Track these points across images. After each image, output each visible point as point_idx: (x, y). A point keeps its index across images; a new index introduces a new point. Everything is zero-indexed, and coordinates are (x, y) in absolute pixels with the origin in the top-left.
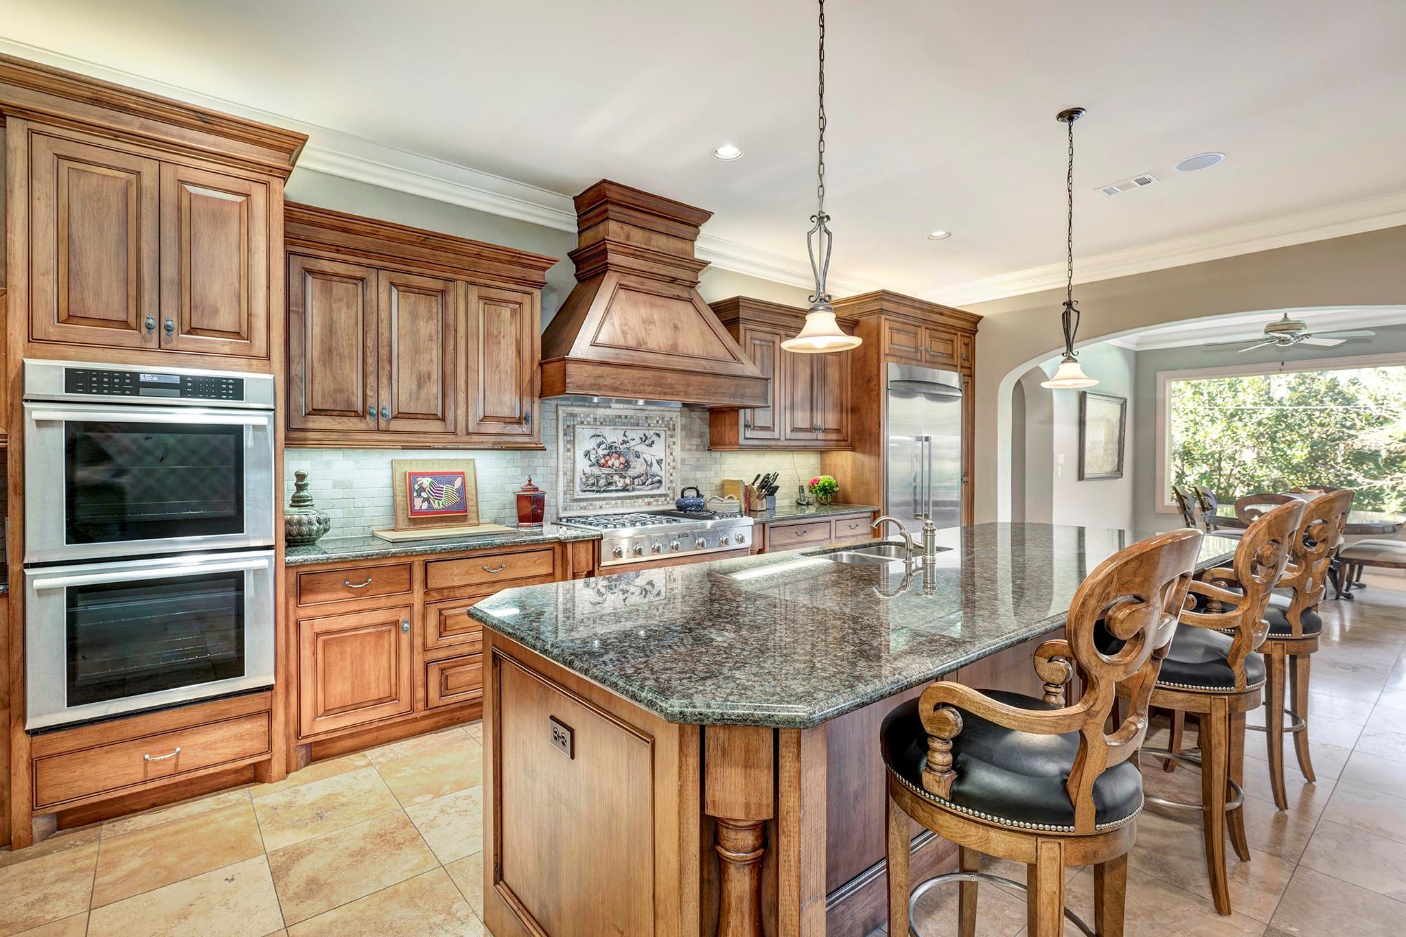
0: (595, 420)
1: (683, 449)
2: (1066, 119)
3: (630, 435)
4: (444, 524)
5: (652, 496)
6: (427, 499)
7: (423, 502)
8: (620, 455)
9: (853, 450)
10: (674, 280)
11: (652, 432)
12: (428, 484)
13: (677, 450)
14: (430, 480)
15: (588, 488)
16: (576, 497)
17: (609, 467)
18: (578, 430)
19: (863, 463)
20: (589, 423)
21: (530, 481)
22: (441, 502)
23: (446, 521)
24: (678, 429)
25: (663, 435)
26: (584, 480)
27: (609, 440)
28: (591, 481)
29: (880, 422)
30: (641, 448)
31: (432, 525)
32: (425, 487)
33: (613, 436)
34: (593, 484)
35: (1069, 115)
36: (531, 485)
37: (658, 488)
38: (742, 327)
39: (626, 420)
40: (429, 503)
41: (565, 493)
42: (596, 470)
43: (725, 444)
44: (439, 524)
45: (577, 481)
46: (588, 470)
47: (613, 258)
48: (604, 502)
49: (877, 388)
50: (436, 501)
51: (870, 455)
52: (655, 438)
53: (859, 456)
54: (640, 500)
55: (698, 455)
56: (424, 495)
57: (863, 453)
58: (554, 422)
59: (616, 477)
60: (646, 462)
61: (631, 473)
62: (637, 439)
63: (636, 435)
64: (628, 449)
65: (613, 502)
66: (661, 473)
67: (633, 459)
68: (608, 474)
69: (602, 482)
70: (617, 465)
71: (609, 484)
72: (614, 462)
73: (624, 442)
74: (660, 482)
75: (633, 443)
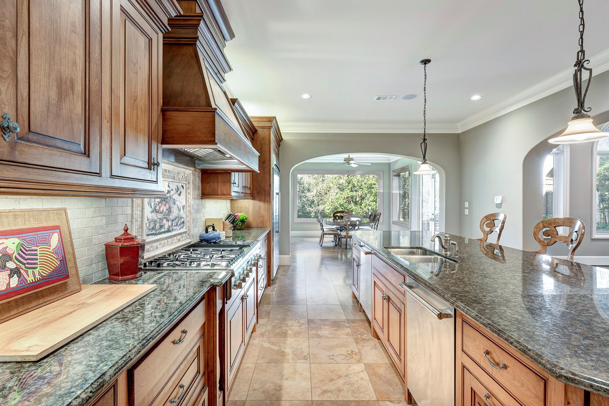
1: (193, 198)
2: (423, 63)
3: (171, 185)
4: (41, 301)
5: (180, 234)
6: (16, 272)
7: (10, 276)
8: (166, 202)
9: (254, 198)
12: (14, 247)
13: (190, 198)
14: (17, 241)
15: (150, 233)
17: (161, 213)
19: (260, 206)
21: (126, 230)
22: (36, 271)
23: (43, 297)
25: (185, 187)
26: (148, 225)
28: (152, 225)
29: (270, 185)
31: (26, 307)
32: (9, 251)
35: (426, 62)
36: (128, 234)
37: (183, 227)
39: (169, 174)
40: (20, 275)
43: (218, 195)
44: (34, 304)
45: (145, 227)
46: (150, 216)
48: (158, 243)
49: (269, 167)
50: (30, 271)
51: (265, 202)
52: (182, 189)
53: (257, 203)
54: (175, 238)
55: (198, 202)
56: (11, 265)
57: (260, 200)
59: (165, 221)
60: (178, 208)
61: (172, 217)
62: (174, 190)
63: (173, 186)
64: (170, 197)
65: (163, 242)
66: (184, 216)
67: (172, 205)
68: (160, 219)
69: (158, 226)
70: (165, 210)
71: (161, 227)
72: (164, 208)
73: (169, 192)
74: (183, 222)
75: (172, 193)
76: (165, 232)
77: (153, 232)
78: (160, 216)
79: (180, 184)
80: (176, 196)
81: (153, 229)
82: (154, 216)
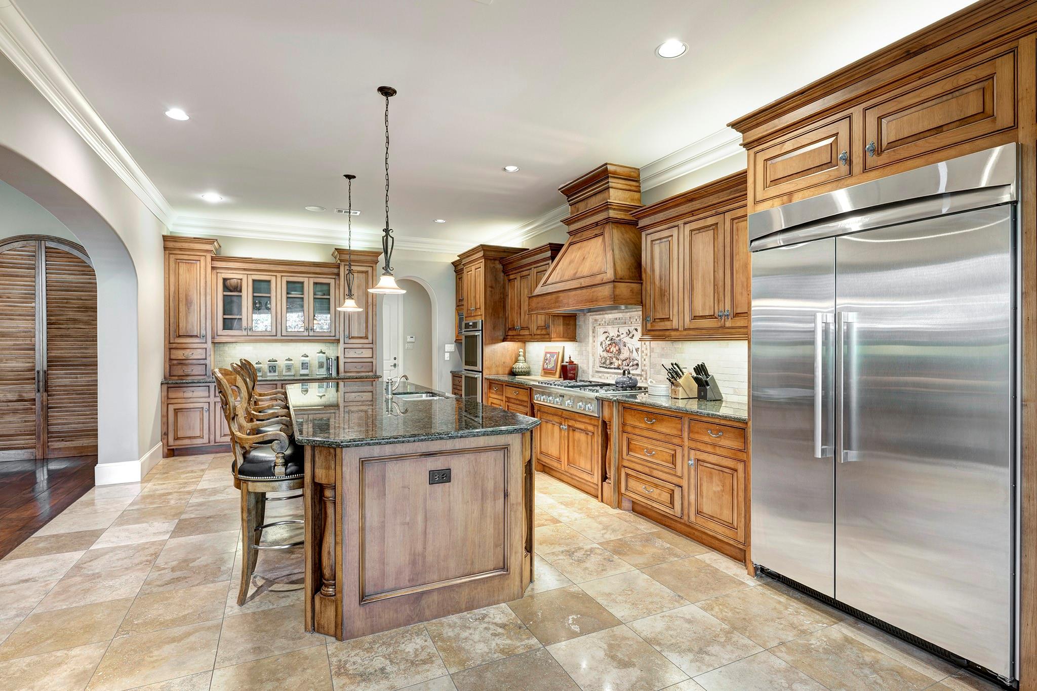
0: (605, 322)
3: (621, 330)
7: (546, 365)
8: (616, 344)
15: (602, 365)
16: (597, 370)
17: (611, 352)
18: (598, 329)
20: (602, 325)
26: (600, 360)
27: (611, 335)
33: (612, 332)
36: (571, 361)
37: (637, 369)
38: (643, 234)
39: (619, 321)
41: (593, 367)
45: (597, 360)
46: (602, 354)
52: (634, 332)
56: (547, 362)
58: (588, 326)
59: (614, 359)
60: (629, 350)
61: (622, 357)
62: (625, 333)
63: (624, 330)
64: (620, 340)
65: (613, 376)
66: (639, 358)
67: (622, 347)
68: (611, 357)
69: (608, 362)
70: (615, 351)
71: (611, 363)
72: (614, 349)
73: (618, 336)
74: (637, 365)
75: (622, 336)
76: (615, 368)
77: (604, 365)
78: (610, 355)
79: (633, 328)
80: (627, 339)
81: (604, 363)
82: (605, 354)
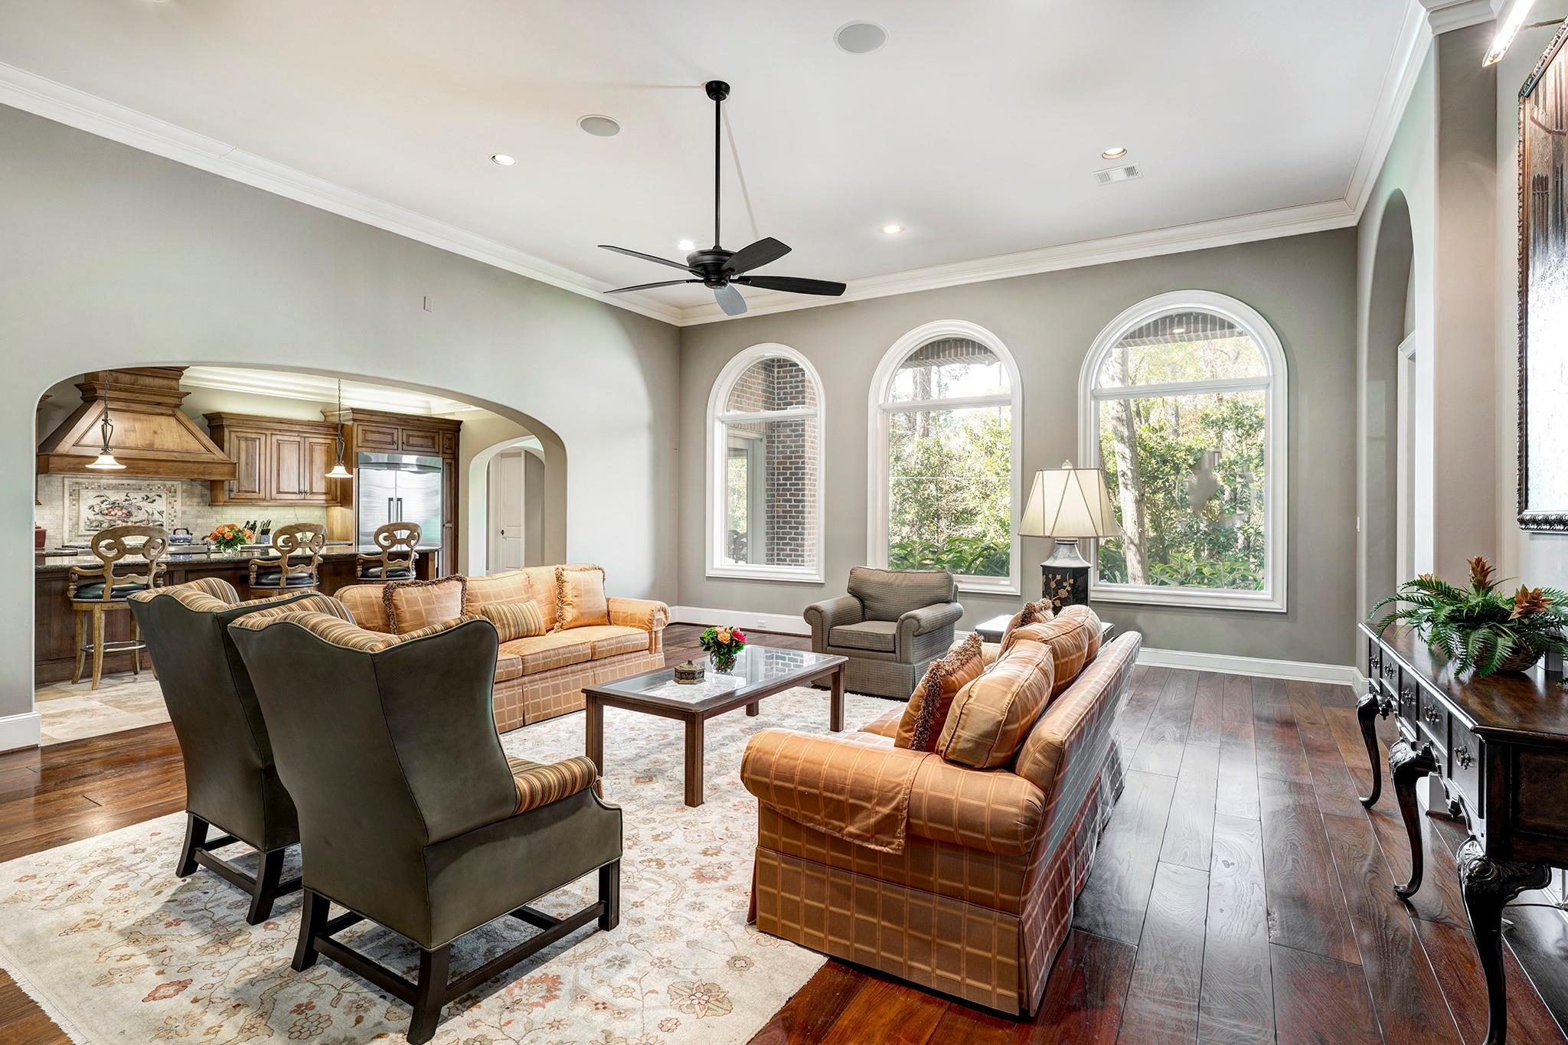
0: (99, 486)
1: (183, 504)
3: (131, 495)
8: (122, 508)
9: (337, 506)
10: (159, 404)
11: (153, 494)
13: (178, 506)
16: (80, 533)
17: (112, 516)
18: (83, 493)
19: (346, 515)
20: (93, 488)
24: (179, 493)
25: (164, 496)
26: (88, 523)
27: (112, 499)
28: (95, 524)
29: (352, 489)
30: (144, 504)
33: (119, 497)
34: (97, 526)
38: (226, 431)
39: (129, 487)
41: (70, 531)
42: (100, 517)
43: (218, 502)
45: (82, 524)
46: (92, 517)
47: (100, 393)
52: (156, 498)
53: (345, 510)
55: (199, 508)
57: (348, 507)
58: (60, 488)
60: (148, 513)
63: (137, 495)
66: (163, 520)
67: (134, 511)
70: (120, 514)
73: (127, 500)
75: (134, 501)
